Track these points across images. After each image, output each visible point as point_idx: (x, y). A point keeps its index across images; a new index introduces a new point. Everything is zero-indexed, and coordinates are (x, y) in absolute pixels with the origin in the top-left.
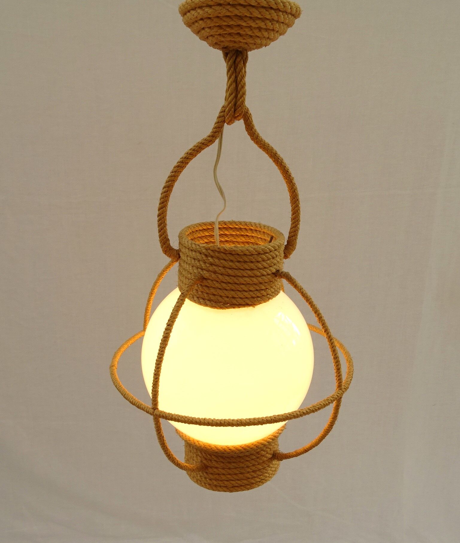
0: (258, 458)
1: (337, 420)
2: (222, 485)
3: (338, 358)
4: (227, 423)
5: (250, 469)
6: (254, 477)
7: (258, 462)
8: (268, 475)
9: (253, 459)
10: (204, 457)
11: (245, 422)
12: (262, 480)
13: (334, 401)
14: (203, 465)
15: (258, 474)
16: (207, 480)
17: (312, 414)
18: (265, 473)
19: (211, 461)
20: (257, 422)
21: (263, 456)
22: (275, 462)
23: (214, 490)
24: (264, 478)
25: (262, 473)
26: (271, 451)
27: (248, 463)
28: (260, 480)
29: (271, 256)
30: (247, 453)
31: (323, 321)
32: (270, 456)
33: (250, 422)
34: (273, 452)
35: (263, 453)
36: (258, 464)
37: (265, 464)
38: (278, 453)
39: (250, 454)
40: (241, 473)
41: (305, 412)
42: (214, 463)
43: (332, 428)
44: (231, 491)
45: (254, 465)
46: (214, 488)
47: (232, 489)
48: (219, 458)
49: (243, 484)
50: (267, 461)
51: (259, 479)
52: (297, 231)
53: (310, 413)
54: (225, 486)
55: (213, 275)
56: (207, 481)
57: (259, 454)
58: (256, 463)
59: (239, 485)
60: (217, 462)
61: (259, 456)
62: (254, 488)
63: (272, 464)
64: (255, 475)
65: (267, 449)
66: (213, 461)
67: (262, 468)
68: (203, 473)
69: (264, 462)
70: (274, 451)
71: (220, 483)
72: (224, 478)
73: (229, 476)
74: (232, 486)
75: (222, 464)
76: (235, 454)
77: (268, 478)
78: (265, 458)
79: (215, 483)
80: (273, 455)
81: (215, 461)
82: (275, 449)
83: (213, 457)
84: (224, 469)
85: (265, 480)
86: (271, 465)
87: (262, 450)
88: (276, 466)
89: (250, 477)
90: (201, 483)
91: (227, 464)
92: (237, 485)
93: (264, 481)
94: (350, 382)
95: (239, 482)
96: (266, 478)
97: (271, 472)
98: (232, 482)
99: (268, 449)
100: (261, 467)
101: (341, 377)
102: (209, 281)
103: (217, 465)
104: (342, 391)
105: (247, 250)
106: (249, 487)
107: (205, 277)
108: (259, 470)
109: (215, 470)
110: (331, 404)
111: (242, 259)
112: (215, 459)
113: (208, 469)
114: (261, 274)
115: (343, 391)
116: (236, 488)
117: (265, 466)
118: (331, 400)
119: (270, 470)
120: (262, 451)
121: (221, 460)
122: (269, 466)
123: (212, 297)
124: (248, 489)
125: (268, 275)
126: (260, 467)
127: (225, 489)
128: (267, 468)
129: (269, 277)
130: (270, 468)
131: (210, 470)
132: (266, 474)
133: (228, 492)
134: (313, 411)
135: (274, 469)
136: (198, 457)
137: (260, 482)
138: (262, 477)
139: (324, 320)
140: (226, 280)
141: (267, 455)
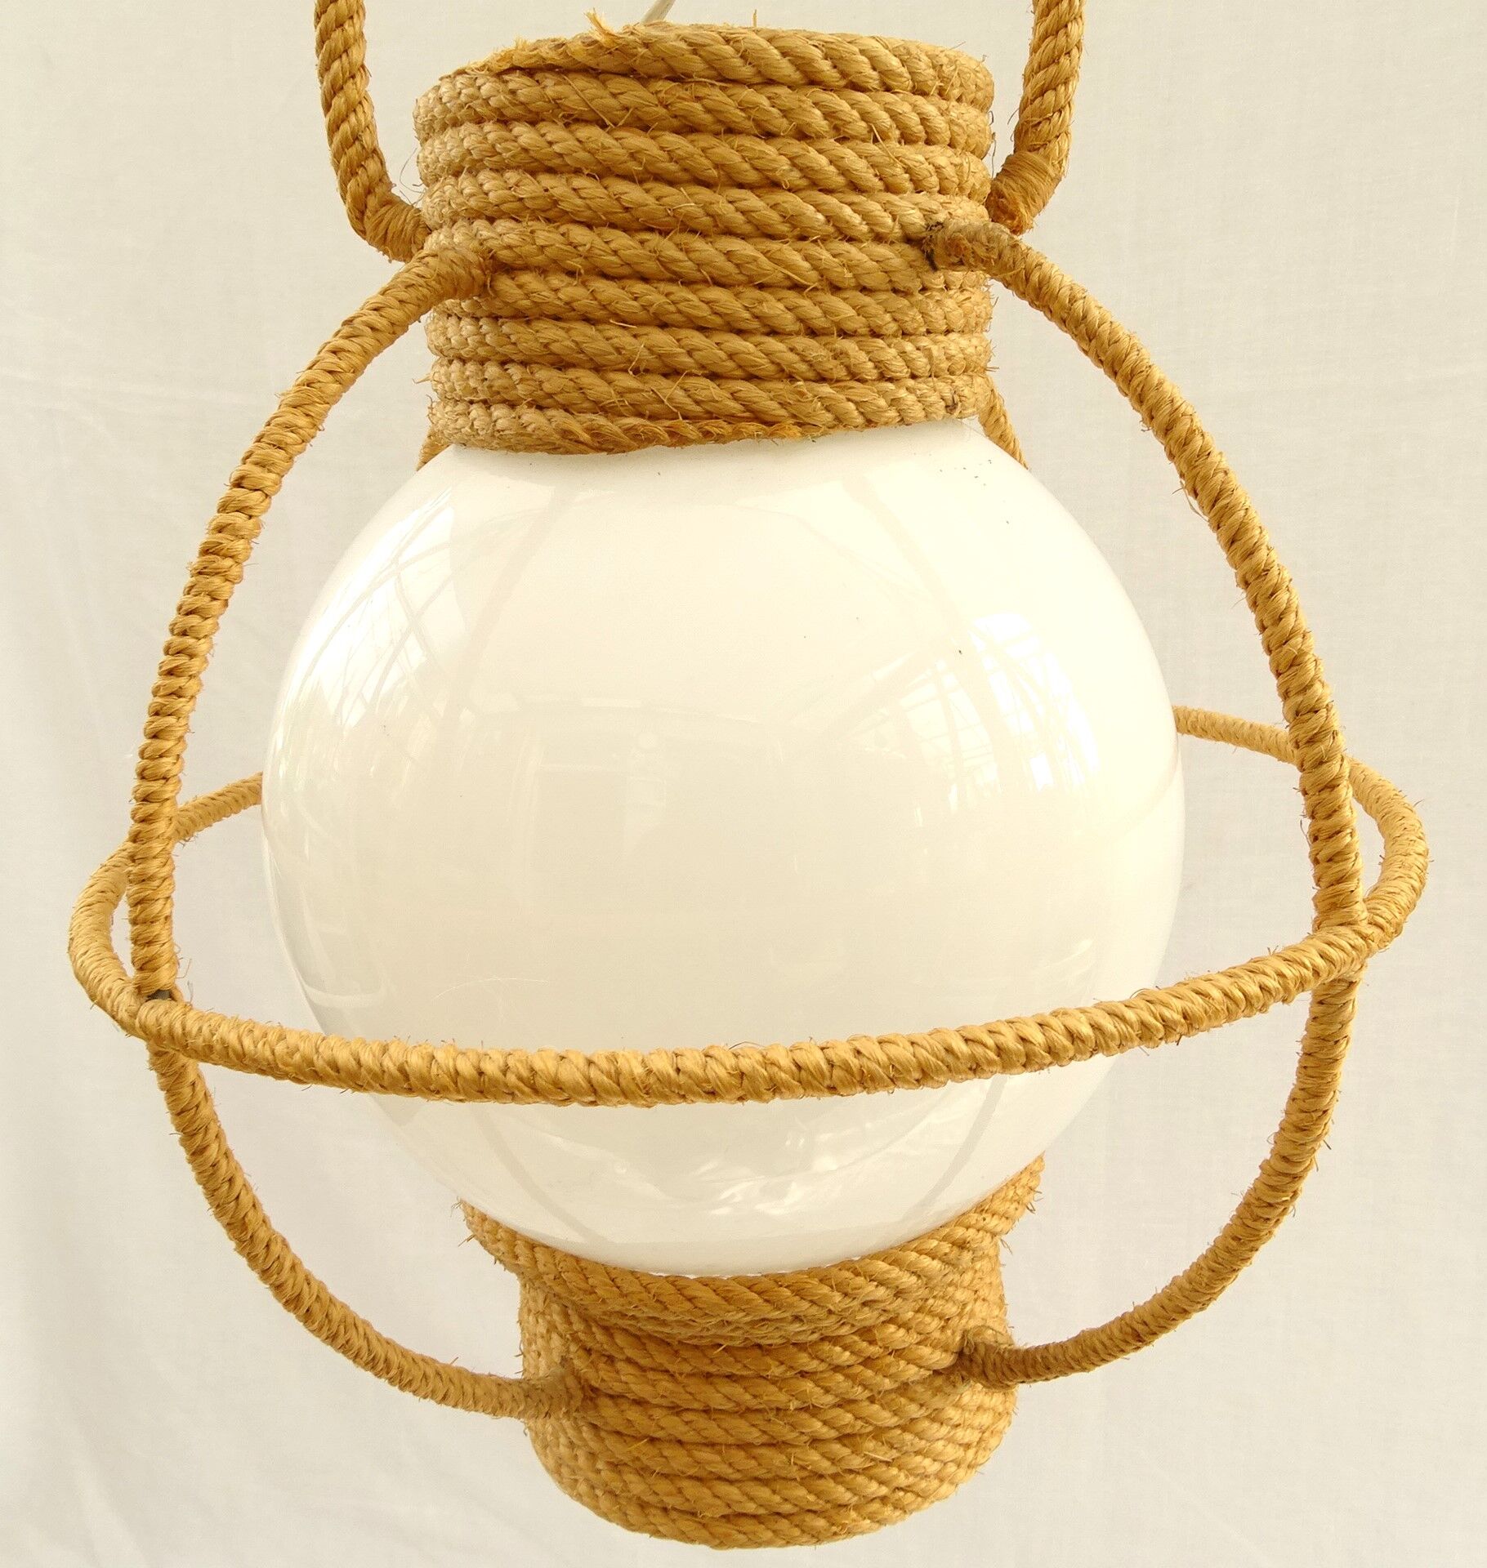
0: (868, 1362)
1: (1326, 1138)
2: (670, 1501)
3: (1323, 712)
4: (520, 1078)
5: (825, 1423)
6: (851, 1471)
7: (865, 1387)
8: (936, 1466)
9: (837, 1369)
10: (575, 1338)
11: (639, 1070)
12: (901, 1494)
13: (1302, 984)
14: (571, 1382)
15: (873, 1455)
16: (600, 1465)
17: (1137, 1053)
18: (917, 1453)
19: (611, 1359)
20: (722, 1073)
21: (899, 1353)
22: (973, 1394)
23: (630, 1526)
24: (911, 1480)
25: (895, 1454)
26: (949, 1332)
27: (808, 1386)
28: (884, 1490)
29: (887, 110)
30: (796, 1327)
31: (1221, 476)
32: (943, 1360)
33: (678, 1070)
34: (958, 1338)
35: (897, 1336)
36: (872, 1400)
37: (912, 1400)
38: (988, 1348)
39: (815, 1336)
40: (775, 1444)
41: (1086, 1030)
42: (627, 1372)
43: (1295, 1193)
44: (722, 1542)
45: (845, 1403)
46: (633, 1512)
47: (723, 1528)
48: (651, 1346)
49: (787, 1508)
50: (923, 1382)
51: (881, 1483)
52: (1064, 60)
53: (1123, 1043)
54: (686, 1507)
55: (545, 235)
56: (598, 1471)
57: (872, 1342)
58: (858, 1392)
59: (761, 1511)
60: (643, 1369)
61: (874, 1350)
62: (850, 1533)
63: (956, 1406)
64: (856, 1462)
65: (920, 1316)
66: (620, 1365)
67: (894, 1421)
68: (578, 1429)
69: (904, 1388)
70: (965, 1333)
71: (663, 1486)
72: (679, 1460)
73: (705, 1455)
74: (727, 1511)
75: (665, 1384)
76: (726, 1331)
77: (935, 1483)
78: (913, 1369)
79: (637, 1486)
80: (961, 1354)
81: (629, 1361)
82: (972, 1324)
83: (620, 1339)
84: (678, 1414)
85: (918, 1495)
86: (952, 1413)
87: (891, 1321)
88: (985, 1419)
89: (825, 1466)
90: (576, 1481)
91: (694, 1385)
92: (751, 1507)
93: (910, 1497)
94: (1412, 906)
95: (763, 1493)
96: (923, 1484)
97: (952, 1452)
98: (723, 1489)
99: (928, 1319)
100: (886, 1414)
101: (1348, 839)
102: (527, 278)
103: (640, 1389)
104: (1359, 933)
105: (728, 41)
106: (821, 1523)
107: (504, 255)
108: (879, 1433)
109: (634, 1414)
110: (1276, 1007)
111: (698, 106)
112: (629, 1352)
113: (596, 1407)
114: (828, 219)
115: (1364, 938)
116: (749, 1525)
117: (913, 1410)
118: (1281, 975)
119: (950, 1440)
120: (892, 1328)
121: (662, 1359)
122: (936, 1417)
123: (551, 379)
124: (817, 1537)
125: (879, 238)
126: (886, 1418)
127: (686, 1525)
128: (926, 1424)
129: (882, 250)
130: (944, 1430)
131: (608, 1411)
132: (919, 1458)
133: (705, 1542)
134: (1145, 1034)
135: (970, 1436)
136: (555, 1336)
137: (884, 1500)
138: (894, 1471)
139: (1226, 473)
140: (615, 252)
141: (925, 1351)
